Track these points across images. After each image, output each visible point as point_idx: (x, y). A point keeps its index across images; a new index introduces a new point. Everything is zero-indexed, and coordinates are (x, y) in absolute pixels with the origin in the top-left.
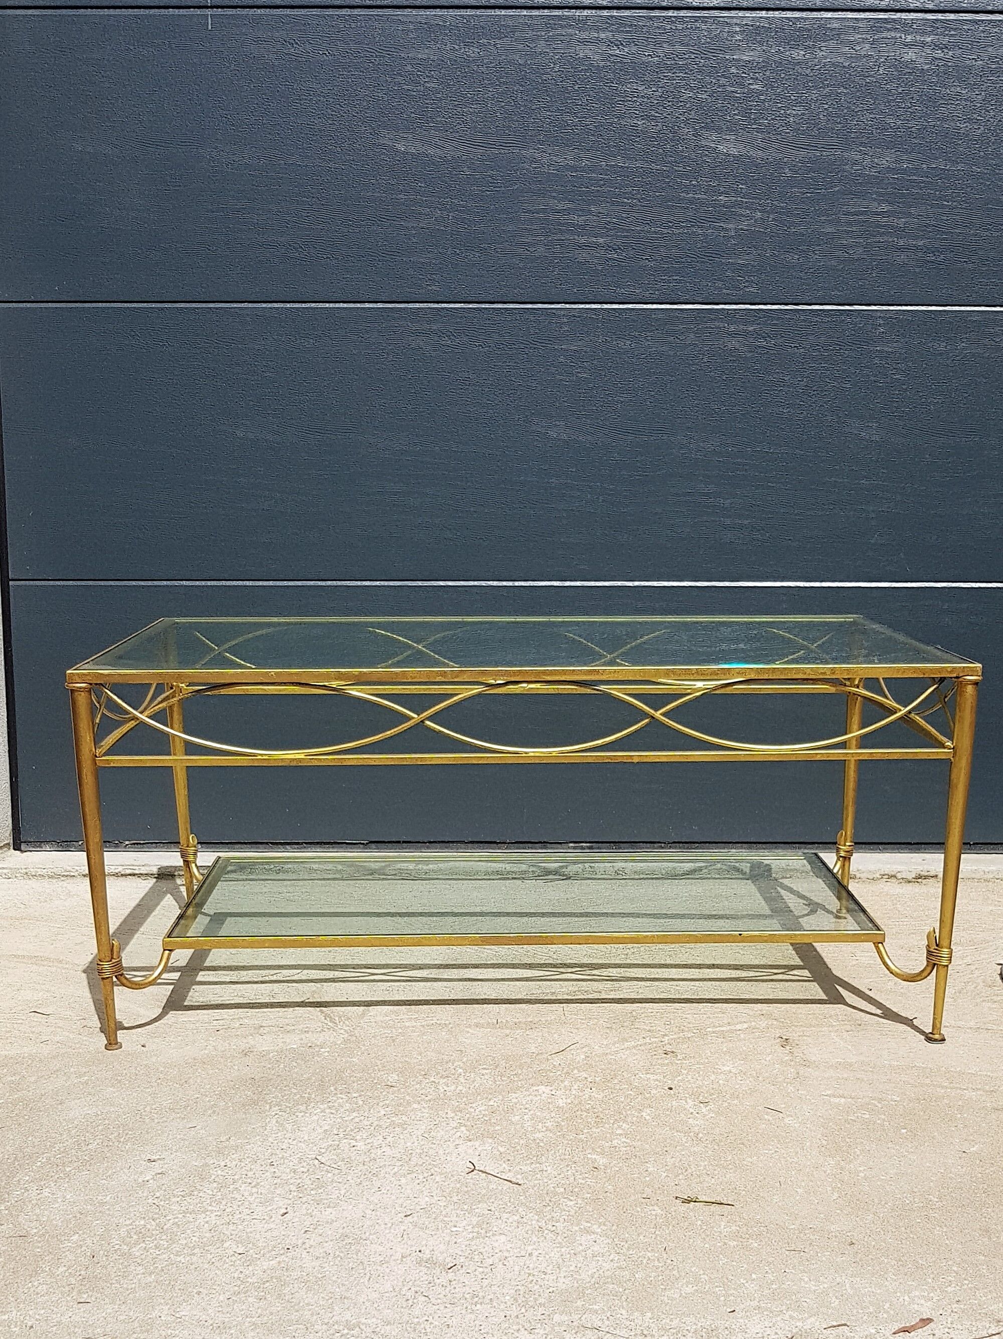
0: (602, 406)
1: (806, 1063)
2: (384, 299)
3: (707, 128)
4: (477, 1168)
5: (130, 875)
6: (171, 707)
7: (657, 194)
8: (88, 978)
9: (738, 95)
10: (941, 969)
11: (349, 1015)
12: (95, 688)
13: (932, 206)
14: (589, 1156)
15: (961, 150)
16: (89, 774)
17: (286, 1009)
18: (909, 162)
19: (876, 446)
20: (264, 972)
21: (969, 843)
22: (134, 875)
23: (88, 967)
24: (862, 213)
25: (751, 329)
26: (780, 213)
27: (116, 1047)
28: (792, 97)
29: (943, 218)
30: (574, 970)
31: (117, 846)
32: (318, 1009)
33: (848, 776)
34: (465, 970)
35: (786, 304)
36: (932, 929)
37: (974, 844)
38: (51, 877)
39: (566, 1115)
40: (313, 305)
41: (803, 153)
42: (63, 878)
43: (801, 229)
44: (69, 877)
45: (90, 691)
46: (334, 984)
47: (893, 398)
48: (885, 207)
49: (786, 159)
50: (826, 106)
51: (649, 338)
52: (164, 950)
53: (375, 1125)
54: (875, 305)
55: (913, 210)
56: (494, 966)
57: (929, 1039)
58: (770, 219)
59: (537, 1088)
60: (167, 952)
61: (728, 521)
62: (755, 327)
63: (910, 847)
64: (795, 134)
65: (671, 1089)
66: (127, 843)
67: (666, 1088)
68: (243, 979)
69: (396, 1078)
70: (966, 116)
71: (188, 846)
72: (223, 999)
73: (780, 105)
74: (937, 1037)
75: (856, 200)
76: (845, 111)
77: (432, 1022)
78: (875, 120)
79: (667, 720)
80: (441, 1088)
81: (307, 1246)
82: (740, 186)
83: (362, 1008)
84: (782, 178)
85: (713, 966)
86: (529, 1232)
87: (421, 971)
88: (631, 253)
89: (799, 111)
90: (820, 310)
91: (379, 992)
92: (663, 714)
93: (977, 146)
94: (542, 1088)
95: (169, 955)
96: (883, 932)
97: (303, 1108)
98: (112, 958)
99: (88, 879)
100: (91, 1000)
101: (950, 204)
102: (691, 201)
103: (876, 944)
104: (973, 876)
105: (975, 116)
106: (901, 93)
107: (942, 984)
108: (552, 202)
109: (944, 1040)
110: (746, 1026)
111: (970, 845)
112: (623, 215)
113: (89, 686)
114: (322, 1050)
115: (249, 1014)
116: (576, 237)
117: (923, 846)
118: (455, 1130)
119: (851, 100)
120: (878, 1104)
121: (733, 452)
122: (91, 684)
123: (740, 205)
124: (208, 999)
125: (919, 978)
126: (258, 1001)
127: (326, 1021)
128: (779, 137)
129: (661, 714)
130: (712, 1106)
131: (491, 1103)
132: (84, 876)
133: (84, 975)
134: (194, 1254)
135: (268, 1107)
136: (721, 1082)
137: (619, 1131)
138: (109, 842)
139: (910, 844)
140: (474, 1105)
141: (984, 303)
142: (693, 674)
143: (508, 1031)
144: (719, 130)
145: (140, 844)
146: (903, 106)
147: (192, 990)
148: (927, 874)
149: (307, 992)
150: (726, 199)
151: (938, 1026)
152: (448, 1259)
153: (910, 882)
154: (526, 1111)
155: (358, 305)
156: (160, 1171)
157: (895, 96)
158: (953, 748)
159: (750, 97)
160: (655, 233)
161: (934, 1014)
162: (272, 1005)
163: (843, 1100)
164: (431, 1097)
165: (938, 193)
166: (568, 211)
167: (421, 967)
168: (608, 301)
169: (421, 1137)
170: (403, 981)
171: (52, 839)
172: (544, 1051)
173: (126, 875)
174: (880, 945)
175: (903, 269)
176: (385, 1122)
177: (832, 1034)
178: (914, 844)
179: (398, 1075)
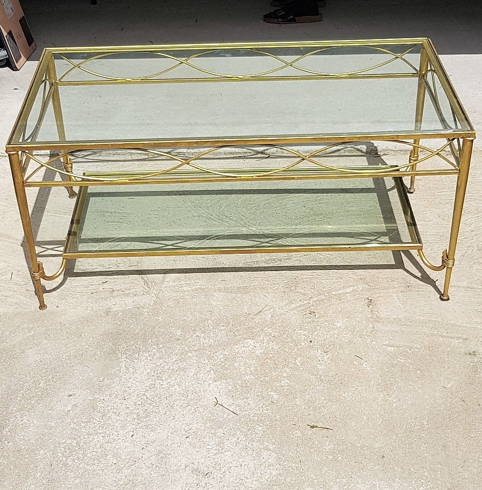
4: (218, 403)
8: (24, 250)
10: (449, 268)
14: (270, 393)
27: (44, 307)
32: (140, 276)
36: (445, 249)
39: (261, 362)
53: (171, 369)
57: (441, 299)
59: (247, 341)
60: (65, 260)
65: (311, 342)
67: (309, 341)
69: (180, 333)
74: (445, 298)
77: (197, 287)
80: (202, 341)
81: (143, 459)
86: (241, 450)
94: (250, 341)
95: (66, 262)
96: (421, 245)
97: (137, 356)
98: (39, 271)
100: (28, 268)
103: (418, 251)
107: (449, 275)
109: (449, 300)
110: (351, 289)
118: (208, 373)
124: (85, 268)
125: (438, 269)
127: (144, 286)
130: (329, 354)
131: (226, 352)
133: (22, 248)
134: (94, 464)
135: (120, 355)
136: (335, 336)
137: (285, 375)
140: (217, 354)
143: (234, 295)
147: (77, 261)
151: (446, 293)
152: (205, 469)
154: (242, 359)
158: (459, 170)
161: (444, 288)
163: (393, 348)
164: (197, 347)
169: (192, 378)
172: (251, 312)
174: (420, 251)
176: (176, 368)
179: (181, 330)
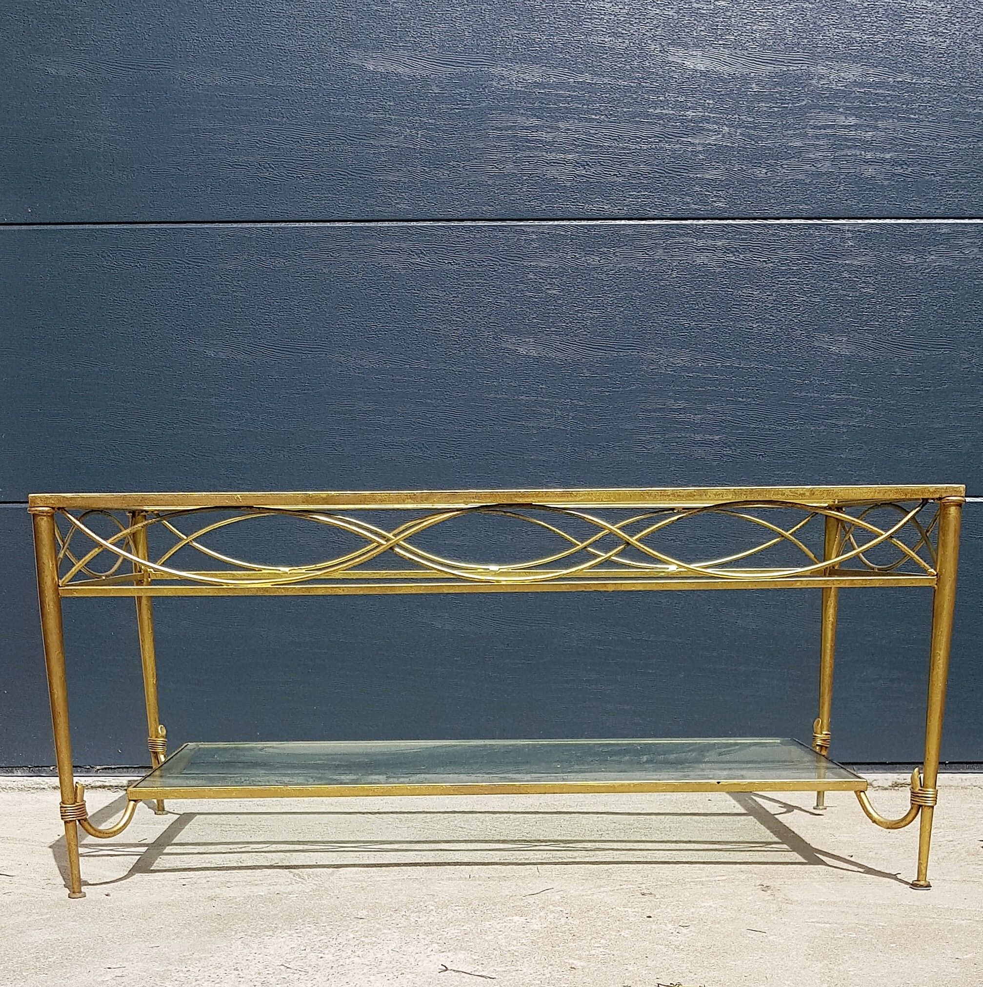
0: (571, 322)
1: (787, 901)
2: (353, 218)
3: (673, 43)
4: (449, 969)
5: (100, 787)
6: (134, 535)
7: (625, 110)
8: (54, 852)
9: (704, 12)
10: (927, 812)
11: (319, 874)
12: (58, 514)
13: (899, 119)
14: (566, 961)
15: (927, 63)
16: (51, 603)
17: (254, 871)
18: (875, 75)
19: (846, 360)
20: (231, 846)
21: (944, 763)
22: (104, 787)
23: (54, 844)
24: (829, 127)
25: (720, 244)
26: (747, 128)
27: (80, 895)
28: (758, 13)
29: (910, 131)
30: (547, 844)
31: (88, 771)
32: (287, 870)
33: (824, 662)
34: (437, 845)
35: (755, 219)
37: (949, 763)
38: (20, 790)
39: (541, 935)
40: (283, 225)
41: (770, 68)
42: (32, 791)
43: (769, 143)
44: (39, 790)
45: (52, 516)
46: (304, 854)
47: (863, 311)
48: (852, 121)
49: (752, 74)
50: (792, 22)
51: (618, 254)
52: (130, 800)
54: (843, 219)
55: (880, 124)
56: (466, 841)
57: (914, 886)
58: (738, 134)
59: (511, 918)
60: (132, 803)
61: (698, 438)
62: (724, 241)
63: (883, 766)
64: (761, 49)
65: (649, 917)
66: (98, 767)
67: (645, 917)
68: (211, 851)
69: (367, 913)
70: (932, 29)
71: (156, 737)
72: (190, 864)
73: (746, 21)
74: (922, 883)
75: (822, 113)
76: (811, 26)
77: (403, 877)
78: (841, 35)
79: (642, 546)
80: (412, 919)
82: (708, 101)
83: (331, 869)
84: (749, 93)
85: (690, 842)
87: (392, 845)
88: (599, 169)
89: (765, 25)
90: (789, 224)
91: (350, 858)
92: (639, 540)
93: (943, 59)
94: (516, 918)
95: (135, 806)
97: (271, 933)
98: (76, 802)
99: (59, 792)
101: (917, 117)
102: (660, 117)
103: (858, 793)
104: (951, 783)
105: (940, 29)
106: (866, 8)
107: (928, 827)
108: (520, 119)
109: (929, 886)
110: (725, 878)
111: (946, 764)
112: (591, 131)
113: (52, 511)
114: (291, 896)
115: (216, 874)
116: (544, 154)
117: (898, 766)
118: (426, 946)
119: (817, 15)
120: (865, 928)
121: (702, 367)
122: (53, 508)
123: (707, 120)
125: (903, 824)
126: (226, 866)
127: (295, 878)
128: (745, 53)
129: (636, 540)
130: (692, 928)
131: (465, 928)
132: (54, 788)
133: (50, 850)
135: (233, 933)
136: (701, 913)
137: (597, 945)
138: (80, 767)
139: (885, 763)
140: (446, 930)
141: (952, 216)
142: (669, 495)
143: (481, 883)
144: (686, 46)
145: (111, 768)
146: (869, 20)
147: (159, 859)
148: (903, 782)
149: (276, 859)
150: (694, 114)
151: (924, 871)
153: (886, 789)
154: (500, 933)
155: (328, 224)
156: (120, 975)
157: (861, 10)
158: (937, 575)
159: (716, 14)
160: (624, 149)
161: (919, 859)
162: (240, 868)
163: (828, 925)
164: (402, 925)
165: (904, 106)
166: (537, 128)
167: (391, 843)
168: (577, 217)
169: (390, 951)
170: (374, 851)
171: (24, 765)
172: (518, 894)
173: (96, 787)
174: (862, 794)
175: (870, 182)
176: (354, 942)
177: (814, 884)
178: (889, 764)
179: (368, 911)
